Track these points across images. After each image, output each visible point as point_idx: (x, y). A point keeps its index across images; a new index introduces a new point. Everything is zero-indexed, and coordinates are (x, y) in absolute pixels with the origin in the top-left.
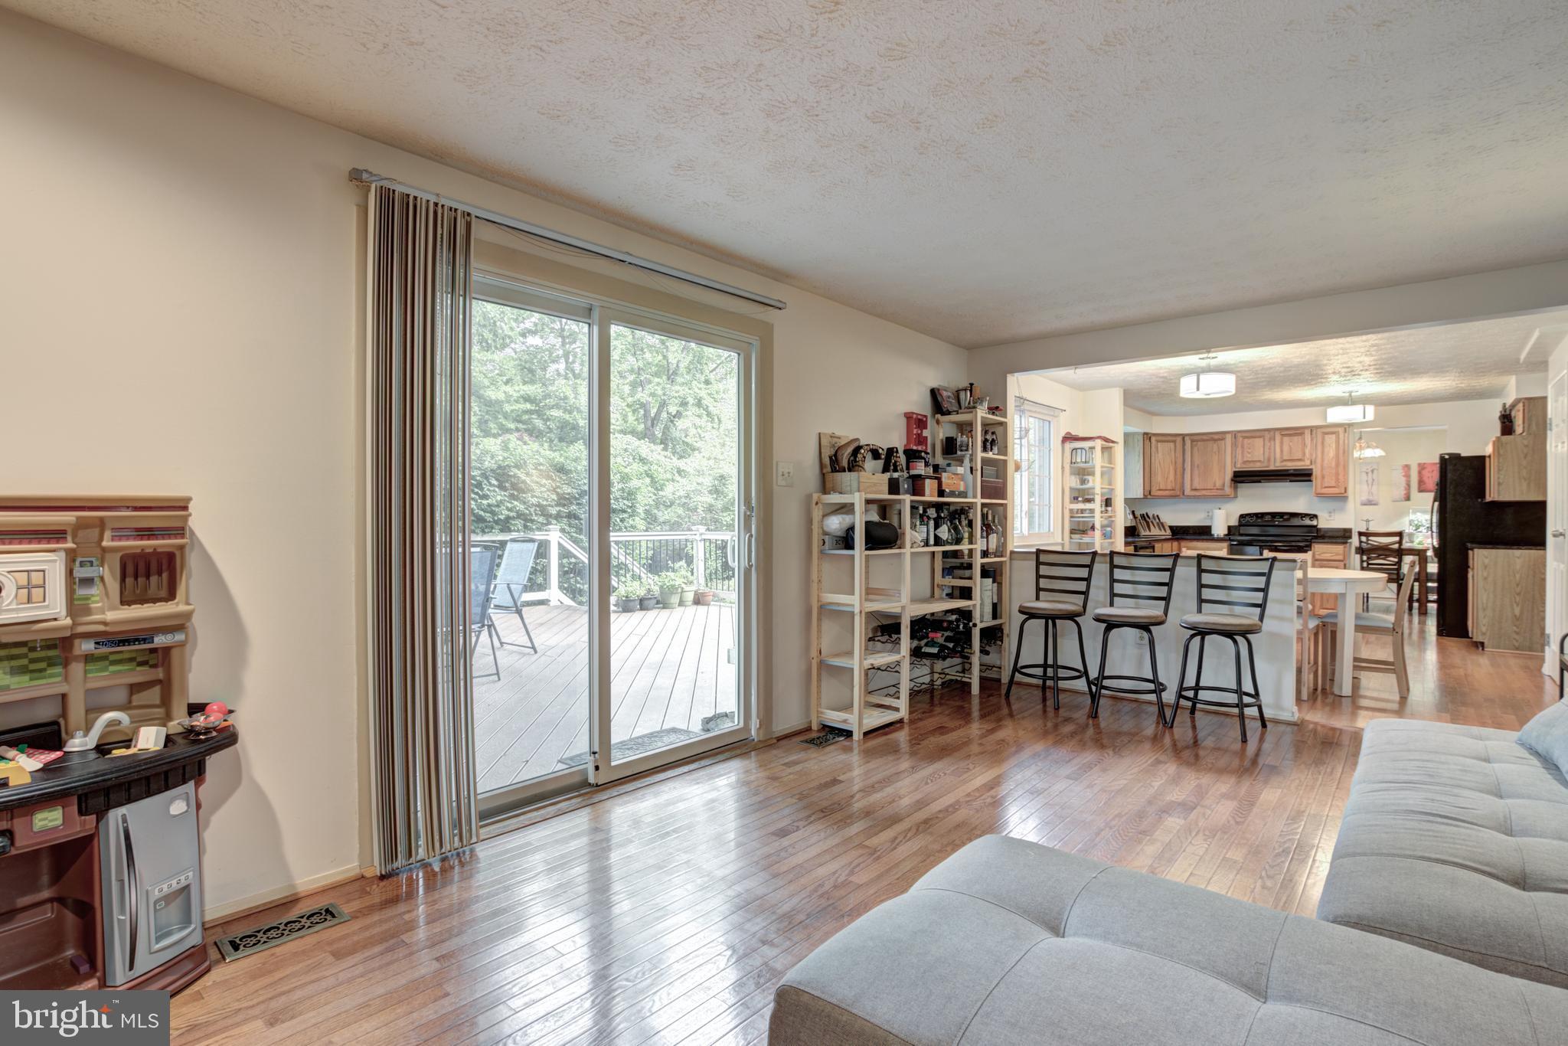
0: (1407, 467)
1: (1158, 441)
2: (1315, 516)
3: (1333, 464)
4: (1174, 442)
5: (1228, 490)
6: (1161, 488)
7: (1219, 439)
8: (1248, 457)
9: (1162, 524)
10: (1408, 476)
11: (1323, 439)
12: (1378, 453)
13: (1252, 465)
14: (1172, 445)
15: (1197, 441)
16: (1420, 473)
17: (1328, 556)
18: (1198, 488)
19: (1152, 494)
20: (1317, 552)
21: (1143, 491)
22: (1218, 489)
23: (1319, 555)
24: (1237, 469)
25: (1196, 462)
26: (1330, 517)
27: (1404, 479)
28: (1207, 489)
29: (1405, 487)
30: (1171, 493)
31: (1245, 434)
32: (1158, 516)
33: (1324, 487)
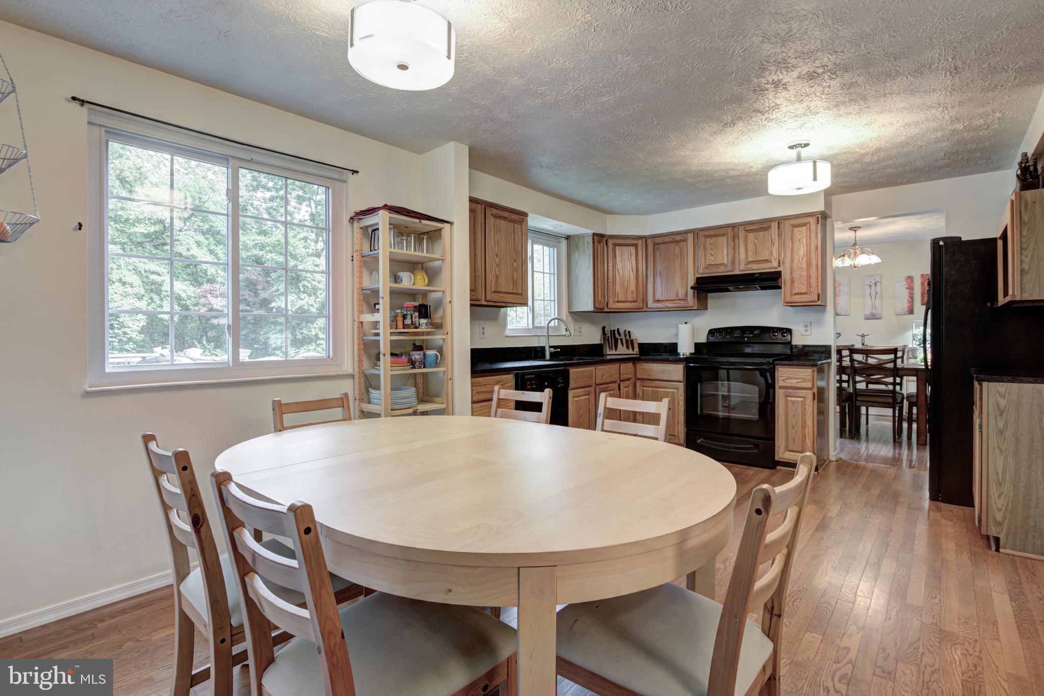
0: (910, 279)
1: (616, 245)
2: (789, 331)
3: (804, 265)
4: (636, 245)
5: (691, 301)
6: (620, 299)
7: (682, 241)
8: (711, 260)
9: (632, 341)
10: (911, 288)
11: (793, 233)
13: (715, 270)
14: (633, 249)
15: (659, 244)
16: (922, 284)
17: (793, 382)
18: (660, 299)
19: (609, 306)
20: (781, 377)
21: (594, 304)
22: (680, 300)
23: (784, 380)
24: (700, 276)
25: (659, 269)
26: (806, 331)
27: (907, 291)
28: (670, 300)
29: (908, 300)
30: (633, 305)
31: (707, 233)
32: (629, 332)
33: (796, 294)
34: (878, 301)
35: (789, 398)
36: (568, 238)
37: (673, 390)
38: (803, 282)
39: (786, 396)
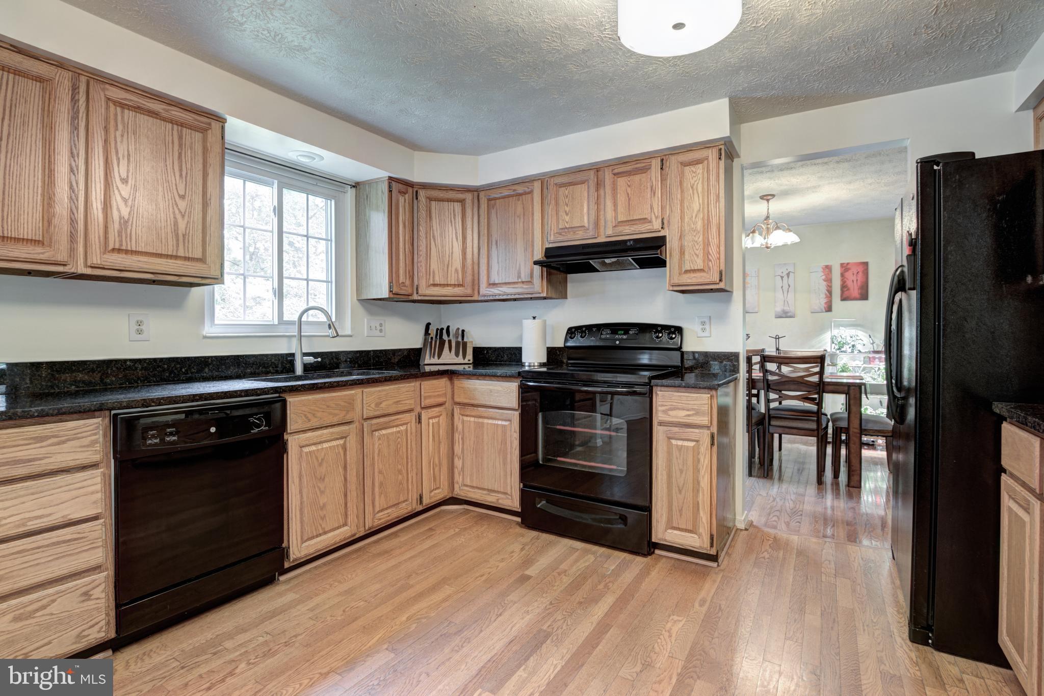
0: (828, 269)
1: (430, 199)
2: (679, 330)
3: (700, 225)
4: (462, 201)
5: (539, 285)
6: (437, 281)
7: (525, 193)
8: (566, 220)
9: (465, 345)
10: (829, 280)
11: (682, 175)
12: (791, 238)
13: (571, 236)
14: (457, 206)
15: (495, 199)
16: (842, 275)
17: (679, 415)
18: (496, 282)
19: (420, 292)
20: (662, 405)
21: (390, 287)
22: (523, 282)
23: (665, 412)
24: (551, 246)
25: (495, 236)
26: (703, 330)
27: (825, 283)
28: (509, 283)
29: (826, 294)
30: (458, 291)
31: (559, 180)
32: (463, 331)
33: (687, 272)
34: (791, 295)
35: (674, 442)
36: (356, 185)
37: (504, 423)
38: (697, 252)
39: (669, 438)
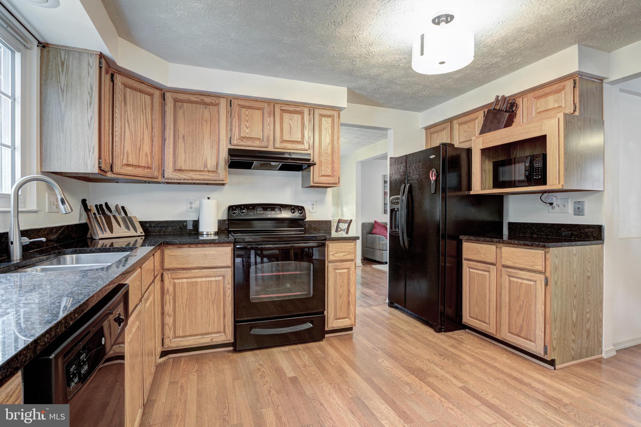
1: (125, 86)
2: (303, 209)
4: (151, 95)
5: (222, 175)
6: (131, 162)
7: (211, 104)
8: (246, 132)
9: (130, 220)
11: (320, 122)
13: (250, 143)
14: (148, 99)
15: (182, 101)
17: (340, 256)
18: (183, 168)
19: (115, 170)
20: (332, 251)
21: (99, 163)
22: (209, 171)
23: (333, 255)
24: (232, 147)
25: (182, 130)
26: (313, 208)
28: (195, 171)
30: (146, 172)
31: (242, 103)
32: (123, 208)
33: (323, 176)
35: (337, 271)
36: (43, 46)
37: (217, 278)
38: (328, 166)
39: (335, 269)
